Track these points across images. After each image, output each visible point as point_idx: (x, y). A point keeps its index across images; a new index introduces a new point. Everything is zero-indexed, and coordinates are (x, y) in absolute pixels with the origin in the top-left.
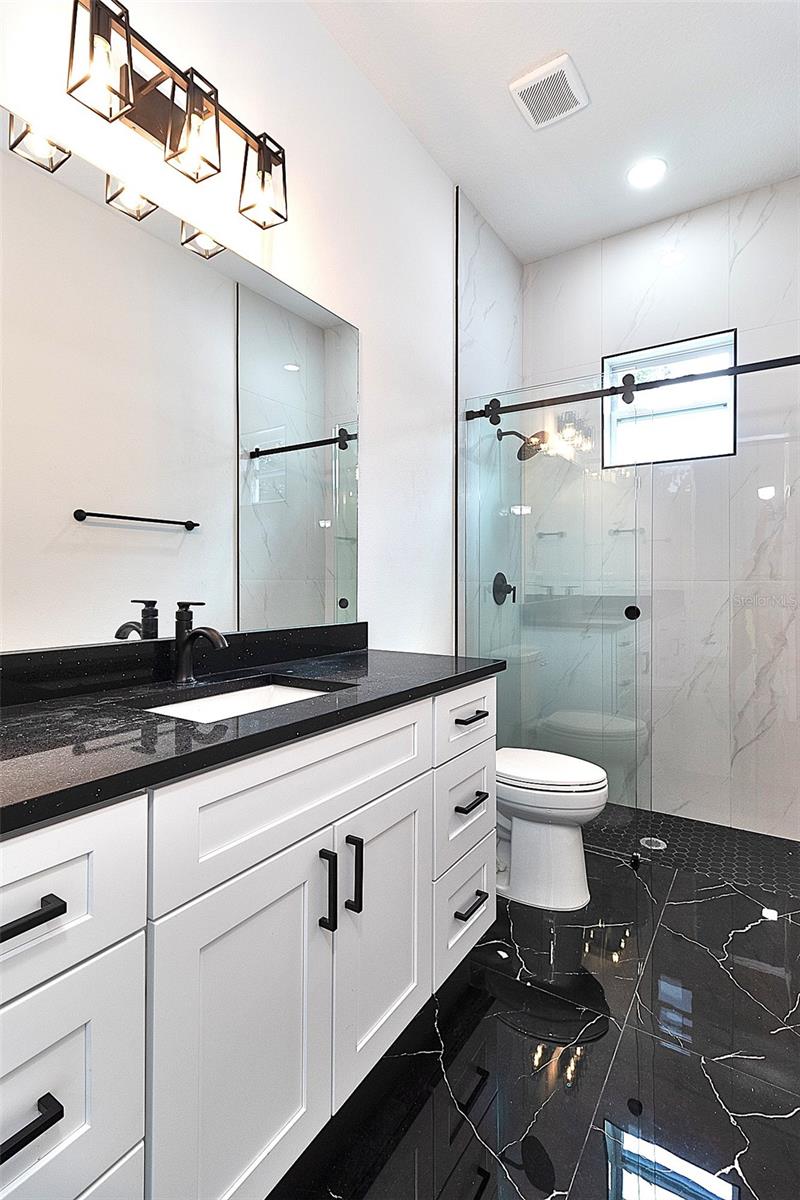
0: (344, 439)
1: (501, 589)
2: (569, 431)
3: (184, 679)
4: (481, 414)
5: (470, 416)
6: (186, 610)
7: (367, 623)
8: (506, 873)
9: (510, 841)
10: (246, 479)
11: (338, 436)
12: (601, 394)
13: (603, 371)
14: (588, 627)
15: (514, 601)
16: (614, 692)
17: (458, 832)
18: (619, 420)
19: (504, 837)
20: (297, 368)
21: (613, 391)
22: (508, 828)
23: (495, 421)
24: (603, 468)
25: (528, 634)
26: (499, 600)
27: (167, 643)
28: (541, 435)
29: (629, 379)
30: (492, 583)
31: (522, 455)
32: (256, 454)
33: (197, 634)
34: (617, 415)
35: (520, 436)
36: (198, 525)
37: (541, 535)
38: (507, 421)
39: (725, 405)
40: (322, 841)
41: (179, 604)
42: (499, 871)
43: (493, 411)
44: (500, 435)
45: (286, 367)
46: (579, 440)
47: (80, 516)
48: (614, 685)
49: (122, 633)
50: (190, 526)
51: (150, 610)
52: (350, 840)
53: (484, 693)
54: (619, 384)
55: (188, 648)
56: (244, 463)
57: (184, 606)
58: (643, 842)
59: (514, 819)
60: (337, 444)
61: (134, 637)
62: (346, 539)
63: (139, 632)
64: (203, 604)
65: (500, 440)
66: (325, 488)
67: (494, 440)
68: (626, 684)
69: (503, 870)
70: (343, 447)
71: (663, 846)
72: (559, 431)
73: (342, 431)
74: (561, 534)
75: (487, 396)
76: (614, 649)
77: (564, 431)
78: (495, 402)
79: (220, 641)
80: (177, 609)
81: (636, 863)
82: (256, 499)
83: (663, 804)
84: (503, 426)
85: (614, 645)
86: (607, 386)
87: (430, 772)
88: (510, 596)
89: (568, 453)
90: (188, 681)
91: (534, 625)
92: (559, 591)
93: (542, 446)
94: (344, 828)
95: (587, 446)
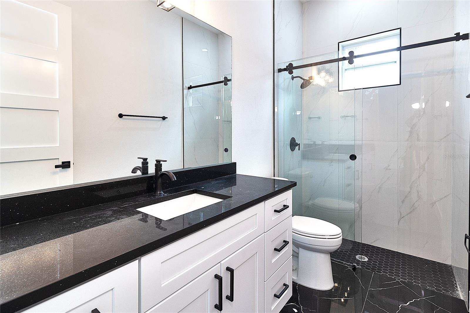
0: (226, 81)
1: (293, 144)
2: (323, 74)
3: (159, 193)
4: (285, 70)
5: (280, 70)
6: (159, 163)
7: (236, 163)
8: (297, 271)
9: (298, 257)
10: (186, 98)
11: (223, 80)
12: (338, 60)
13: (339, 50)
14: (332, 161)
15: (299, 150)
16: (344, 189)
17: (276, 259)
18: (346, 70)
19: (296, 256)
20: (207, 50)
21: (344, 59)
22: (297, 252)
23: (291, 73)
24: (339, 91)
25: (305, 163)
26: (292, 149)
27: (151, 177)
28: (311, 78)
29: (351, 53)
30: (289, 142)
31: (302, 87)
32: (190, 88)
33: (163, 174)
34: (345, 68)
35: (301, 78)
36: (167, 118)
37: (310, 118)
38: (296, 72)
39: (396, 62)
40: (216, 270)
41: (156, 160)
42: (293, 270)
43: (290, 68)
44: (293, 78)
45: (203, 50)
46: (327, 77)
47: (121, 116)
48: (344, 186)
49: (134, 171)
50: (164, 118)
51: (145, 162)
52: (228, 269)
53: (287, 197)
54: (347, 55)
55: (160, 180)
56: (185, 91)
57: (158, 162)
58: (357, 257)
59: (300, 249)
60: (223, 83)
61: (139, 173)
62: (227, 121)
63: (141, 171)
64: (166, 161)
65: (293, 80)
66: (218, 100)
67: (290, 81)
68: (349, 185)
69: (296, 270)
70: (226, 84)
71: (366, 259)
72: (318, 74)
73: (225, 78)
74: (319, 118)
75: (287, 62)
76: (344, 170)
77: (321, 74)
78: (291, 65)
79: (173, 178)
80: (156, 162)
81: (354, 268)
82: (191, 105)
83: (367, 239)
84: (294, 74)
85: (344, 169)
86: (341, 56)
87: (264, 234)
88: (297, 148)
89: (323, 84)
90: (160, 194)
91: (308, 159)
92: (318, 142)
93: (311, 81)
94: (225, 263)
95: (331, 80)
